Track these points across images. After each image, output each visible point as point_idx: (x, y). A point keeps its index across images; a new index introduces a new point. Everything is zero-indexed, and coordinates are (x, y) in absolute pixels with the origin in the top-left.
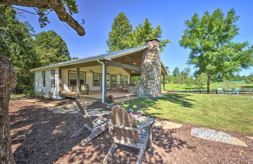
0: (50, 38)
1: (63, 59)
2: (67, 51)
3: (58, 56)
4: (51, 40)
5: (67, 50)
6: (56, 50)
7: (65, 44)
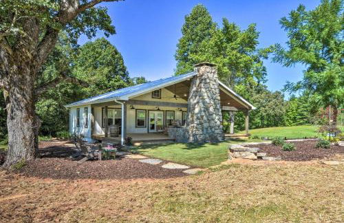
0: (100, 50)
1: (117, 84)
2: (123, 69)
3: (109, 78)
4: (100, 54)
5: (124, 67)
6: (106, 70)
7: (121, 58)
